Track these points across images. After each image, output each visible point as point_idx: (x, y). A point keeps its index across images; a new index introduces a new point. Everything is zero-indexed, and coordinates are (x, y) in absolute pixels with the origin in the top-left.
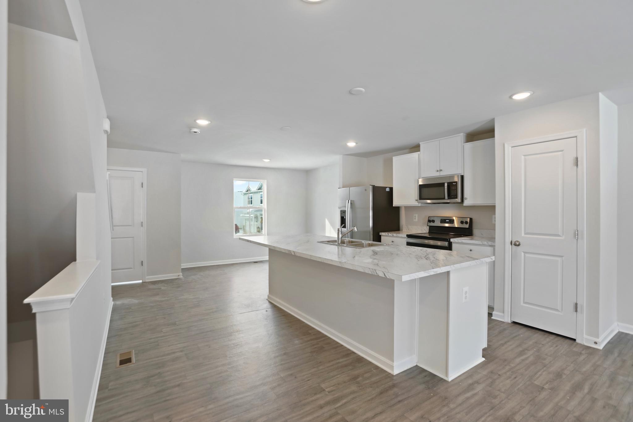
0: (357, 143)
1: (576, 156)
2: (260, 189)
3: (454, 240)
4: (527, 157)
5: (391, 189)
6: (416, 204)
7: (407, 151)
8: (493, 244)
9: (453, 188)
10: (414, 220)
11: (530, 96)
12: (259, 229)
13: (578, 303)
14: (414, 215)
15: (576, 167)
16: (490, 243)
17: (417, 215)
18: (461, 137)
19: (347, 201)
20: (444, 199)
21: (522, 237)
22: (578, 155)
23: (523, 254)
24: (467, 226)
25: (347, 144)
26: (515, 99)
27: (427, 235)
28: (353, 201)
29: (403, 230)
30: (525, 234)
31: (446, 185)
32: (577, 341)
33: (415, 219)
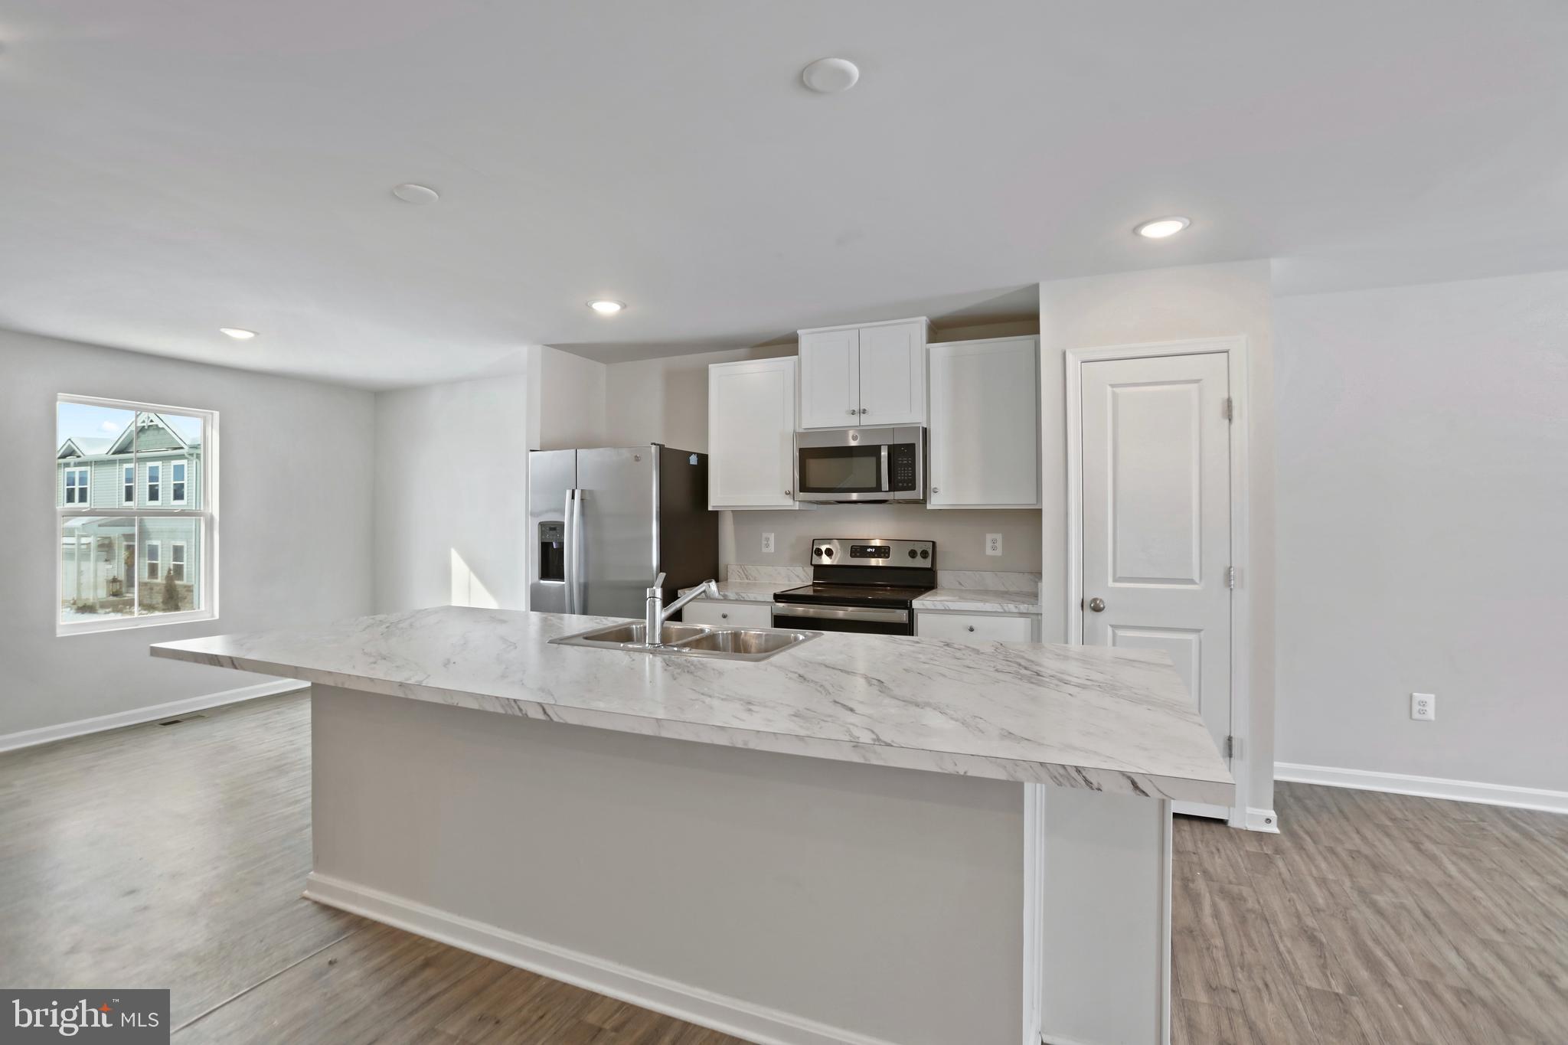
0: (624, 306)
1: (1226, 396)
2: (121, 450)
3: (923, 605)
4: (1118, 390)
5: (703, 459)
6: (788, 503)
7: (743, 351)
8: (1032, 609)
9: (902, 461)
10: (765, 550)
11: (1182, 230)
12: (117, 586)
13: (1232, 735)
14: (765, 535)
15: (1227, 421)
16: (1023, 608)
17: (773, 534)
18: (919, 327)
19: (568, 493)
20: (878, 488)
21: (1107, 589)
22: (1231, 394)
23: (1110, 629)
24: (926, 563)
25: (590, 307)
26: (1145, 237)
27: (810, 592)
28: (591, 492)
29: (729, 580)
30: (1115, 580)
31: (884, 453)
32: (1231, 824)
33: (767, 546)
